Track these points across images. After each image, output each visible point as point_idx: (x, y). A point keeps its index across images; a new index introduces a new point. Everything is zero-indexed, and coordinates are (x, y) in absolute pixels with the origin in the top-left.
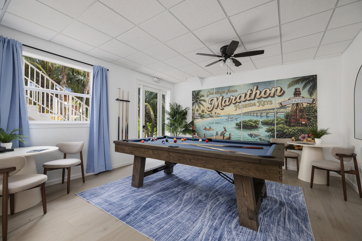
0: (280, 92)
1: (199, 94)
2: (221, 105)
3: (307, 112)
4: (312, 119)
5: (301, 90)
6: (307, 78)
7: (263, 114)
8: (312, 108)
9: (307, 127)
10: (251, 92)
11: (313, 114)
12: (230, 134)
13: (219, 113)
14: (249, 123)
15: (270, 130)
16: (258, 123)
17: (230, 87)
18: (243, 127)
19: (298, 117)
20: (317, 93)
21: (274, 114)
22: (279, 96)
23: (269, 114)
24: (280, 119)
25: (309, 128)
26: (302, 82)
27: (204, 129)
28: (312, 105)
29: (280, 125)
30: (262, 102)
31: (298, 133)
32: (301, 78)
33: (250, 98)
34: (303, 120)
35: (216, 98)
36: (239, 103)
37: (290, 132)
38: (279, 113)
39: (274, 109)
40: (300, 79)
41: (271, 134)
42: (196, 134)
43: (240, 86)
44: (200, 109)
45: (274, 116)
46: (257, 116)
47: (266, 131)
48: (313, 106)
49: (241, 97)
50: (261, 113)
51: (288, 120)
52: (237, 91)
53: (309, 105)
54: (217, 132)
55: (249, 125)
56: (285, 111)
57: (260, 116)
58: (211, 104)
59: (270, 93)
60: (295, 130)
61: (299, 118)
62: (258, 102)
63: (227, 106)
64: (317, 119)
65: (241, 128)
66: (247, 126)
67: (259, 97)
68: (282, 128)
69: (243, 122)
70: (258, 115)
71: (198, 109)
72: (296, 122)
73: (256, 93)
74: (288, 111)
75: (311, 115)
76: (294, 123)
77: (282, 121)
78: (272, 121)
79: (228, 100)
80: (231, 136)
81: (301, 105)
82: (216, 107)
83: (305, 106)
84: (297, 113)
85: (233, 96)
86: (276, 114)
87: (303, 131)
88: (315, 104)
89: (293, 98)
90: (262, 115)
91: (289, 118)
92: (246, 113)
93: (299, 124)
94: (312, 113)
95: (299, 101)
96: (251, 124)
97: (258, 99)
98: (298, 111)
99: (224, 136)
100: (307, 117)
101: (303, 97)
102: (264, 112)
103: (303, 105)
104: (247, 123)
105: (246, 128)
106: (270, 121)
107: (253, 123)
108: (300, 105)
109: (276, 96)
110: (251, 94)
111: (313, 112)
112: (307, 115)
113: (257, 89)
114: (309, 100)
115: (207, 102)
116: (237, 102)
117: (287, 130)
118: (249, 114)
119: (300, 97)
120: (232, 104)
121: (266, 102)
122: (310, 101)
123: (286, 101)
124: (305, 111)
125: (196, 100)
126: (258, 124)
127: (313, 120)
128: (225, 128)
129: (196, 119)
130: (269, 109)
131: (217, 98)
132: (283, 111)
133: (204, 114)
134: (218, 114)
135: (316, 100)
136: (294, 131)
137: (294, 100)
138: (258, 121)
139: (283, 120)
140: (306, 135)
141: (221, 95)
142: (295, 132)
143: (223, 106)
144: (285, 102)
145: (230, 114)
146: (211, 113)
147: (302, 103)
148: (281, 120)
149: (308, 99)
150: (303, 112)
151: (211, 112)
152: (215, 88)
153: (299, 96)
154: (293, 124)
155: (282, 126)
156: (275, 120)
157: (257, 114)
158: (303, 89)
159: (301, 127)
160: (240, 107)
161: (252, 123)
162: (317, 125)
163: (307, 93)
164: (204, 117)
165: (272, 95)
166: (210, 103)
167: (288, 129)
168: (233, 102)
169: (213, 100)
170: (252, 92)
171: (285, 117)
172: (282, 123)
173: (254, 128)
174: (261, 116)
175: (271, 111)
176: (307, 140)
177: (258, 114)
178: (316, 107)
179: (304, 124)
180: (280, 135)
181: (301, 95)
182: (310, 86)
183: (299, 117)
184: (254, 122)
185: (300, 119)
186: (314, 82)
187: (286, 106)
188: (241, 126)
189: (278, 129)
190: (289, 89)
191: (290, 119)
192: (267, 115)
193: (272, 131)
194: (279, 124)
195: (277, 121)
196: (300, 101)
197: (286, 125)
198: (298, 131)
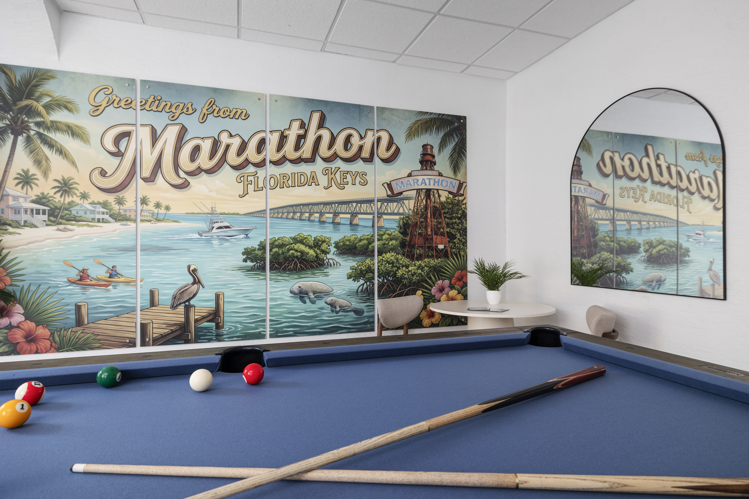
0: (388, 149)
1: (41, 90)
2: (176, 166)
3: (448, 216)
4: (458, 236)
5: (435, 151)
6: (449, 120)
7: (341, 216)
8: (458, 205)
9: (448, 258)
10: (302, 132)
11: (459, 223)
12: (217, 297)
13: (164, 203)
14: (296, 247)
15: (361, 271)
16: (324, 247)
17: (215, 90)
18: (271, 262)
19: (429, 230)
20: (466, 166)
21: (371, 217)
22: (385, 161)
23: (360, 216)
24: (389, 234)
25: (451, 261)
26: (438, 129)
27: (71, 282)
28: (457, 198)
29: (388, 255)
30: (338, 175)
31: (430, 278)
32: (435, 116)
33: (297, 155)
34: (439, 237)
35: (147, 130)
36: (257, 165)
37: (413, 275)
38: (385, 217)
39: (370, 201)
40: (435, 119)
41: (363, 285)
42: (18, 309)
43: (260, 98)
44: (45, 174)
45: (373, 226)
46: (322, 222)
47: (349, 277)
48: (459, 200)
49: (262, 142)
50: (336, 214)
51: (408, 239)
52: (247, 116)
53: (451, 196)
54: (152, 293)
55: (293, 256)
56: (401, 211)
57: (333, 223)
58: (119, 154)
59: (361, 148)
60: (422, 269)
61: (432, 235)
62: (326, 172)
63: (204, 176)
64: (466, 236)
65: (263, 268)
66: (286, 259)
67: (328, 154)
68: (393, 263)
69: (273, 245)
70: (323, 219)
71: (33, 170)
72: (425, 244)
73: (319, 139)
74: (407, 211)
75: (456, 227)
76: (422, 247)
77: (394, 242)
78: (365, 242)
79: (206, 146)
80: (221, 302)
81: (437, 195)
82: (146, 174)
83: (443, 199)
84: (426, 218)
85: (231, 136)
86: (378, 217)
87: (440, 271)
88: (462, 195)
89: (420, 173)
90: (337, 220)
91: (409, 231)
92: (285, 210)
93: (432, 250)
94: (457, 220)
95: (432, 182)
96: (302, 252)
97: (326, 160)
98: (429, 214)
99: (188, 308)
100: (448, 230)
101: (440, 175)
102: (344, 208)
103: (439, 196)
104: (289, 250)
105: (285, 270)
106: (360, 240)
107: (310, 247)
108: (434, 195)
109: (376, 160)
110: (301, 138)
111: (459, 218)
112: (448, 225)
113: (321, 125)
114: (451, 182)
115: (95, 139)
116: (247, 162)
117: (404, 268)
118: (294, 213)
119: (434, 173)
120: (226, 168)
121: (348, 176)
122: (454, 187)
123: (403, 180)
124: (444, 213)
125: (14, 120)
126: (325, 252)
127: (459, 239)
128: (195, 270)
129: (17, 225)
130: (358, 202)
131: (154, 131)
132: (396, 211)
133: (76, 200)
134: (158, 205)
135: (464, 185)
136: (420, 271)
137: (420, 178)
138: (324, 242)
139: (396, 239)
140: (447, 282)
141: (174, 118)
142: (422, 276)
143: (187, 173)
144: (399, 182)
145: (219, 211)
146: (120, 202)
147: (437, 190)
148: (391, 240)
149: (449, 180)
150: (440, 215)
151: (121, 194)
152: (144, 82)
153: (432, 169)
154: (418, 251)
155: (392, 258)
156: (376, 240)
157: (321, 214)
158: (439, 150)
159: (436, 261)
160: (261, 185)
161: (307, 250)
162: (466, 253)
163: (448, 163)
164: (76, 219)
165: (365, 154)
166: (113, 149)
167: (407, 267)
168: (232, 158)
169: (127, 134)
170: (306, 131)
171: (401, 228)
172: (393, 249)
173: (312, 267)
174: (336, 224)
175: (364, 206)
176: (447, 294)
177: (327, 215)
178: (465, 204)
179: (442, 249)
180: (388, 286)
181: (436, 167)
182: (454, 144)
183: (432, 230)
184: (311, 243)
185: (434, 237)
186: (461, 134)
187: (402, 196)
188: (264, 259)
189: (382, 268)
190: (410, 142)
191: (412, 236)
192: (354, 222)
193: (367, 276)
194: (386, 253)
195: (381, 242)
196: (434, 185)
197: (404, 255)
198: (430, 271)
